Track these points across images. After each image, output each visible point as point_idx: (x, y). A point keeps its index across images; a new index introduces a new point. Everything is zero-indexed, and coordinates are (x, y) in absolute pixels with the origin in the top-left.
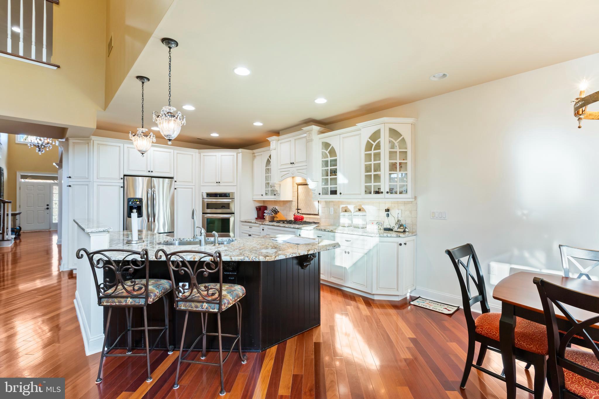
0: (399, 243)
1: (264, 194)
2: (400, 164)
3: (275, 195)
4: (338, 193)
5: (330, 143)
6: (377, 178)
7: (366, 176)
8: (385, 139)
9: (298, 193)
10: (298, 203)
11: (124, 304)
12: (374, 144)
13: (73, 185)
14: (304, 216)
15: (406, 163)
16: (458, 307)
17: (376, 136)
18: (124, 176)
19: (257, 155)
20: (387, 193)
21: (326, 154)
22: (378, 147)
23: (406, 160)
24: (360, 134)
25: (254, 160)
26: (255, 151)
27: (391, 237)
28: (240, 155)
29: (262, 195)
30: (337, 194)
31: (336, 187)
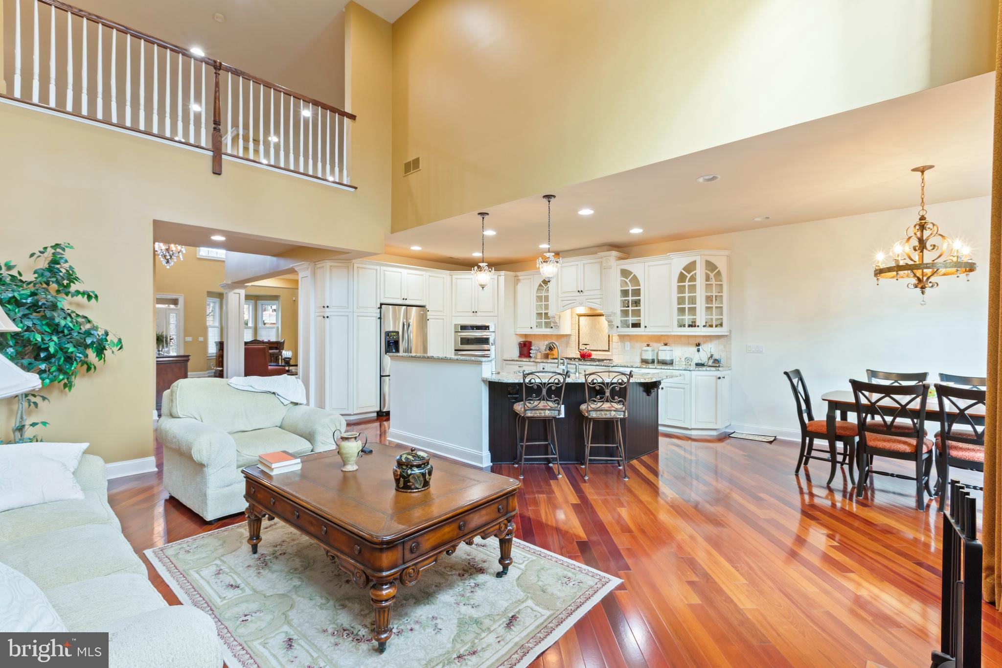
0: (718, 376)
1: (534, 326)
2: (716, 296)
3: (552, 327)
4: (642, 325)
5: (632, 271)
6: (693, 311)
7: (679, 309)
8: (700, 271)
9: (579, 326)
10: (579, 338)
11: (543, 415)
12: (689, 276)
13: (331, 316)
14: (593, 353)
15: (722, 296)
16: (775, 437)
17: (691, 267)
18: (381, 304)
19: (523, 279)
20: (704, 326)
21: (626, 282)
22: (693, 279)
23: (722, 293)
24: (670, 264)
25: (517, 284)
26: (518, 274)
27: (710, 371)
28: (502, 279)
29: (531, 328)
30: (640, 327)
31: (640, 320)
